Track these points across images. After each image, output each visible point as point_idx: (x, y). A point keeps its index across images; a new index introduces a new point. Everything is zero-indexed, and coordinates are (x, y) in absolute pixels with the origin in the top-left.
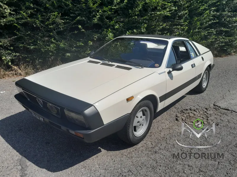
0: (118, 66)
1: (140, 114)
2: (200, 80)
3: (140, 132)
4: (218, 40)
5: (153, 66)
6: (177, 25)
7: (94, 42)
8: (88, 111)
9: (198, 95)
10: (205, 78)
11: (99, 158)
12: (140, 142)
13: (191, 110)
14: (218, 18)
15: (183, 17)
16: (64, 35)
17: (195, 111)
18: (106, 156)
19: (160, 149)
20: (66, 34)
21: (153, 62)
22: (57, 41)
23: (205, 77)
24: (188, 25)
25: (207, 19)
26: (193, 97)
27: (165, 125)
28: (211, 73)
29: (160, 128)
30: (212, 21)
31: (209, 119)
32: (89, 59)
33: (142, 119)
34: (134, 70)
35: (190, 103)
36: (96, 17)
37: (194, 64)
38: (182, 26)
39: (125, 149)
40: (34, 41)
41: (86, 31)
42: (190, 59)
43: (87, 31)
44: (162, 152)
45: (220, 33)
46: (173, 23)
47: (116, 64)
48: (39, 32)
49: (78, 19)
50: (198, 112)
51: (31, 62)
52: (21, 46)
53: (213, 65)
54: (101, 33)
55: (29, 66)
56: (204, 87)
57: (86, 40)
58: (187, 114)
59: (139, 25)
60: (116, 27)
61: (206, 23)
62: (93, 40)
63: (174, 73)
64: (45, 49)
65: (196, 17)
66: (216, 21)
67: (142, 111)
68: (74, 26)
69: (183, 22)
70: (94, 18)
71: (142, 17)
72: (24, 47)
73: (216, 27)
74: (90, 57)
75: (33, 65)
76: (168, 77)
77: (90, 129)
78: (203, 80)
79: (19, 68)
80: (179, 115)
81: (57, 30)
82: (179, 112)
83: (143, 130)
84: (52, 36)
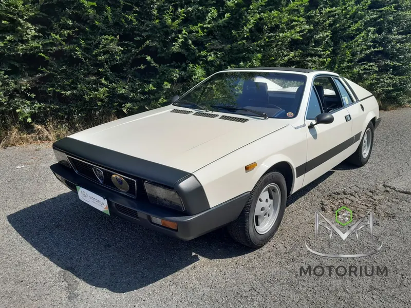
0: (223, 116)
1: (264, 195)
2: (358, 143)
3: (264, 227)
4: (382, 82)
5: (284, 116)
6: (312, 55)
7: (173, 84)
8: (184, 185)
9: (355, 170)
10: (366, 141)
11: (198, 269)
12: (265, 244)
13: (346, 194)
14: (381, 44)
15: (322, 42)
16: (123, 72)
17: (353, 195)
18: (209, 267)
19: (300, 255)
20: (127, 70)
21: (282, 111)
22: (111, 83)
23: (365, 139)
24: (332, 55)
25: (363, 46)
26: (346, 172)
27: (304, 217)
28: (375, 132)
29: (296, 222)
30: (372, 49)
31: (377, 207)
32: (171, 107)
33: (268, 204)
34: (252, 122)
35: (343, 182)
36: (177, 42)
37: (350, 116)
38: (320, 56)
39: (240, 255)
40: (73, 82)
41: (160, 65)
42: (342, 106)
43: (162, 65)
44: (304, 260)
45: (383, 70)
46: (305, 53)
47: (221, 114)
48: (81, 66)
49: (147, 46)
50: (357, 196)
51: (66, 117)
52: (50, 90)
53: (379, 119)
54: (185, 69)
55: (62, 125)
56: (365, 156)
57: (159, 81)
58: (339, 201)
59: (250, 55)
60: (210, 58)
61: (361, 52)
62: (171, 81)
63: (320, 128)
64: (90, 95)
65: (345, 43)
66: (378, 50)
67: (268, 189)
68: (139, 57)
69: (323, 51)
70: (174, 44)
71: (254, 41)
72: (54, 91)
73: (379, 59)
74: (173, 105)
75: (70, 123)
76: (309, 135)
77: (187, 214)
78: (364, 144)
79: (46, 128)
80: (326, 202)
81: (110, 63)
82: (326, 197)
83: (269, 224)
84: (102, 74)
